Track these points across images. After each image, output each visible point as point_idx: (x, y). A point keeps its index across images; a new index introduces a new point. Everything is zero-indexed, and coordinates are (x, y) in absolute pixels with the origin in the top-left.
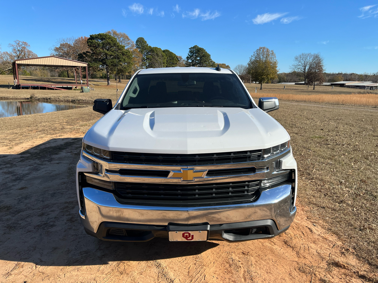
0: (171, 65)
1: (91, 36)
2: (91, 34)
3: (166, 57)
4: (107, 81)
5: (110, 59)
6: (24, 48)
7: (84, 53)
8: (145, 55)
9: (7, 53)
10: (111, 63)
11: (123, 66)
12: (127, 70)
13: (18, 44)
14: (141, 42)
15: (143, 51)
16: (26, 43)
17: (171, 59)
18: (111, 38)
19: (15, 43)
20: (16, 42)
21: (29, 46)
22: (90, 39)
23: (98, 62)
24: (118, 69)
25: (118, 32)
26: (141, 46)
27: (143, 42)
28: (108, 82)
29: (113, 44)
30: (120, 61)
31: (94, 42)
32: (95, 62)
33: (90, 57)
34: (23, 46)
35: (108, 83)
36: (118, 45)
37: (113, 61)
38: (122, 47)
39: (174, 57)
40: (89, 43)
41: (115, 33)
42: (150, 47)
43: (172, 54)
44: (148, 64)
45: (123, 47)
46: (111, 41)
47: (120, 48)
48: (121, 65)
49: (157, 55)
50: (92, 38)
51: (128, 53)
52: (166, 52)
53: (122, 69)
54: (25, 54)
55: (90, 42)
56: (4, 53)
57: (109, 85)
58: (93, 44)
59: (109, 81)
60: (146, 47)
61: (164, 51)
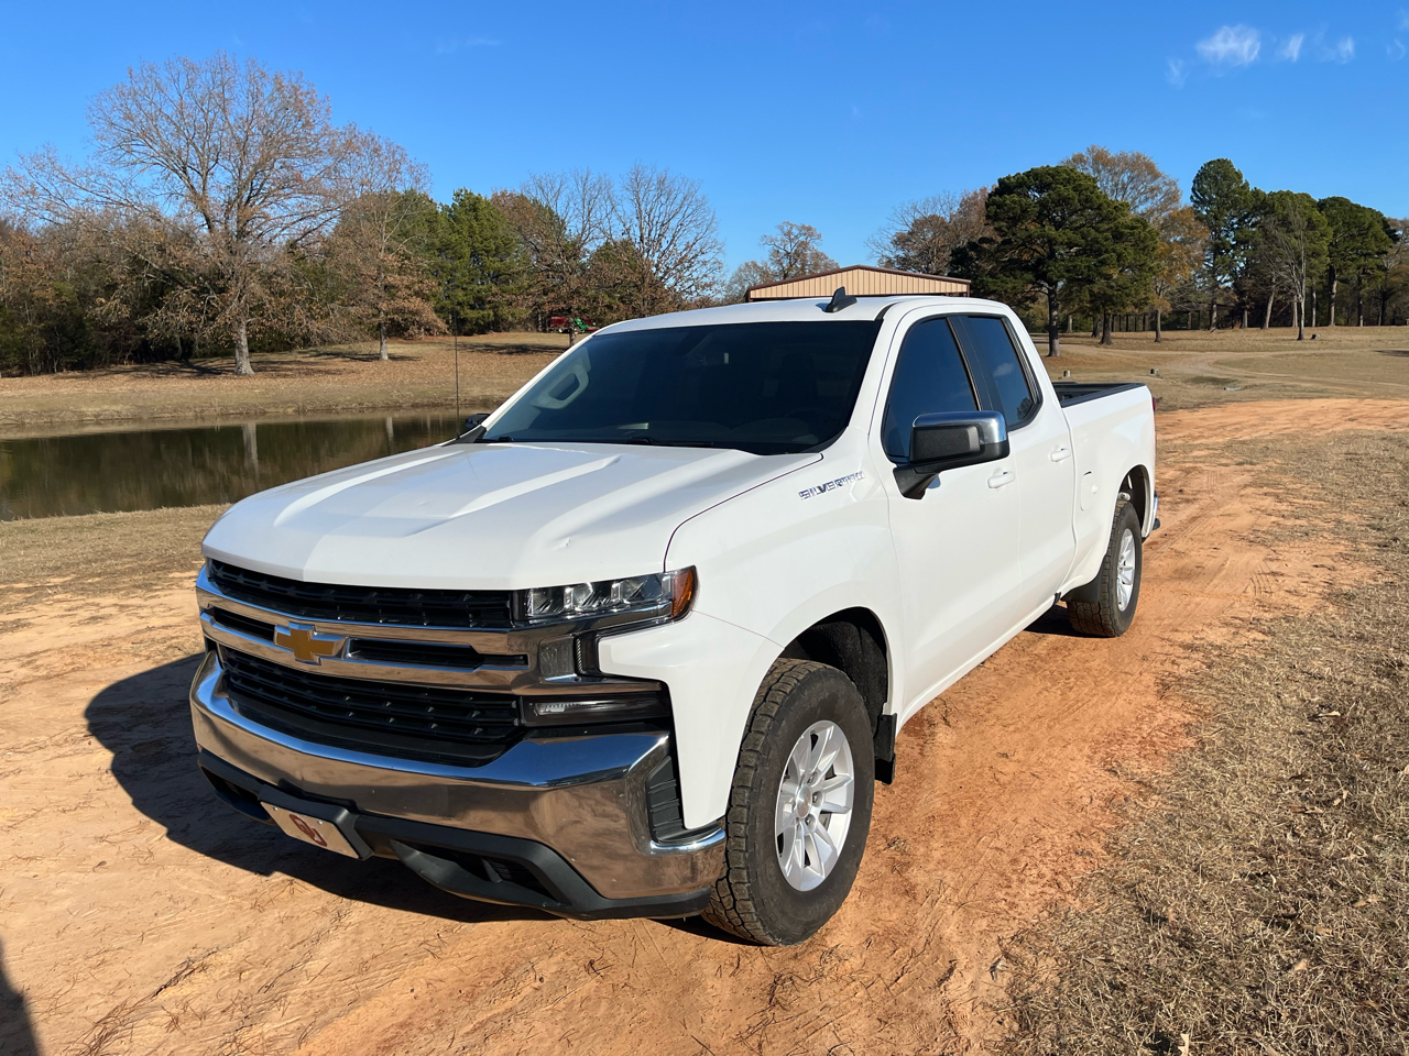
0: (1353, 260)
1: (1001, 182)
2: (1003, 176)
3: (1331, 231)
4: (1047, 339)
5: (1063, 260)
6: (804, 245)
7: (972, 246)
8: (1233, 229)
9: (755, 265)
10: (1068, 271)
11: (1116, 281)
12: (1127, 295)
13: (789, 234)
14: (1216, 180)
15: (1222, 214)
16: (809, 229)
17: (1352, 236)
18: (1075, 181)
19: (780, 232)
20: (781, 229)
21: (820, 236)
22: (997, 192)
23: (1018, 273)
24: (1090, 291)
25: (1113, 153)
26: (1217, 194)
27: (1225, 177)
28: (1051, 343)
29: (1079, 201)
30: (1103, 263)
31: (1008, 202)
32: (1008, 274)
33: (992, 256)
34: (802, 238)
35: (1052, 349)
36: (1102, 200)
37: (1075, 267)
38: (1115, 208)
39: (1370, 226)
40: (993, 209)
41: (1100, 159)
42: (1256, 193)
43: (1360, 215)
44: (1242, 265)
45: (1121, 208)
46: (1075, 189)
47: (1105, 212)
48: (1108, 277)
49: (1285, 223)
50: (1005, 187)
51: (1136, 228)
52: (1331, 206)
53: (1109, 292)
54: (803, 265)
55: (994, 203)
56: (747, 265)
57: (1053, 357)
58: (1006, 208)
59: (1056, 342)
60: (1240, 194)
61: (1322, 205)
